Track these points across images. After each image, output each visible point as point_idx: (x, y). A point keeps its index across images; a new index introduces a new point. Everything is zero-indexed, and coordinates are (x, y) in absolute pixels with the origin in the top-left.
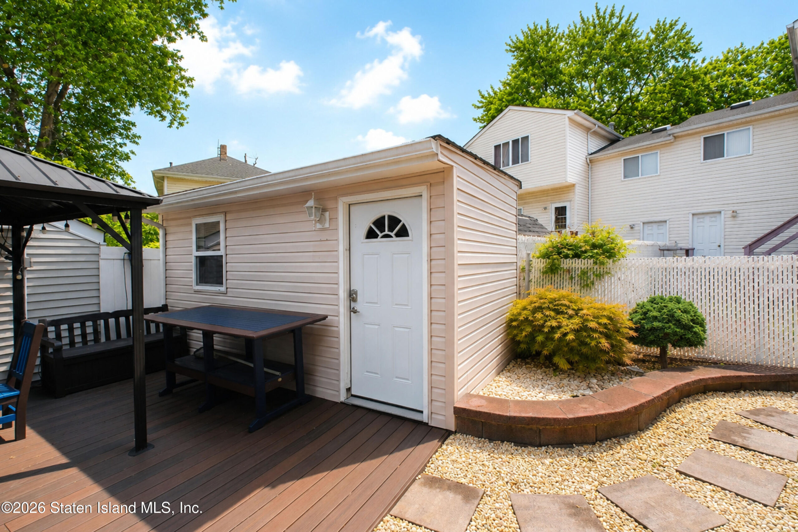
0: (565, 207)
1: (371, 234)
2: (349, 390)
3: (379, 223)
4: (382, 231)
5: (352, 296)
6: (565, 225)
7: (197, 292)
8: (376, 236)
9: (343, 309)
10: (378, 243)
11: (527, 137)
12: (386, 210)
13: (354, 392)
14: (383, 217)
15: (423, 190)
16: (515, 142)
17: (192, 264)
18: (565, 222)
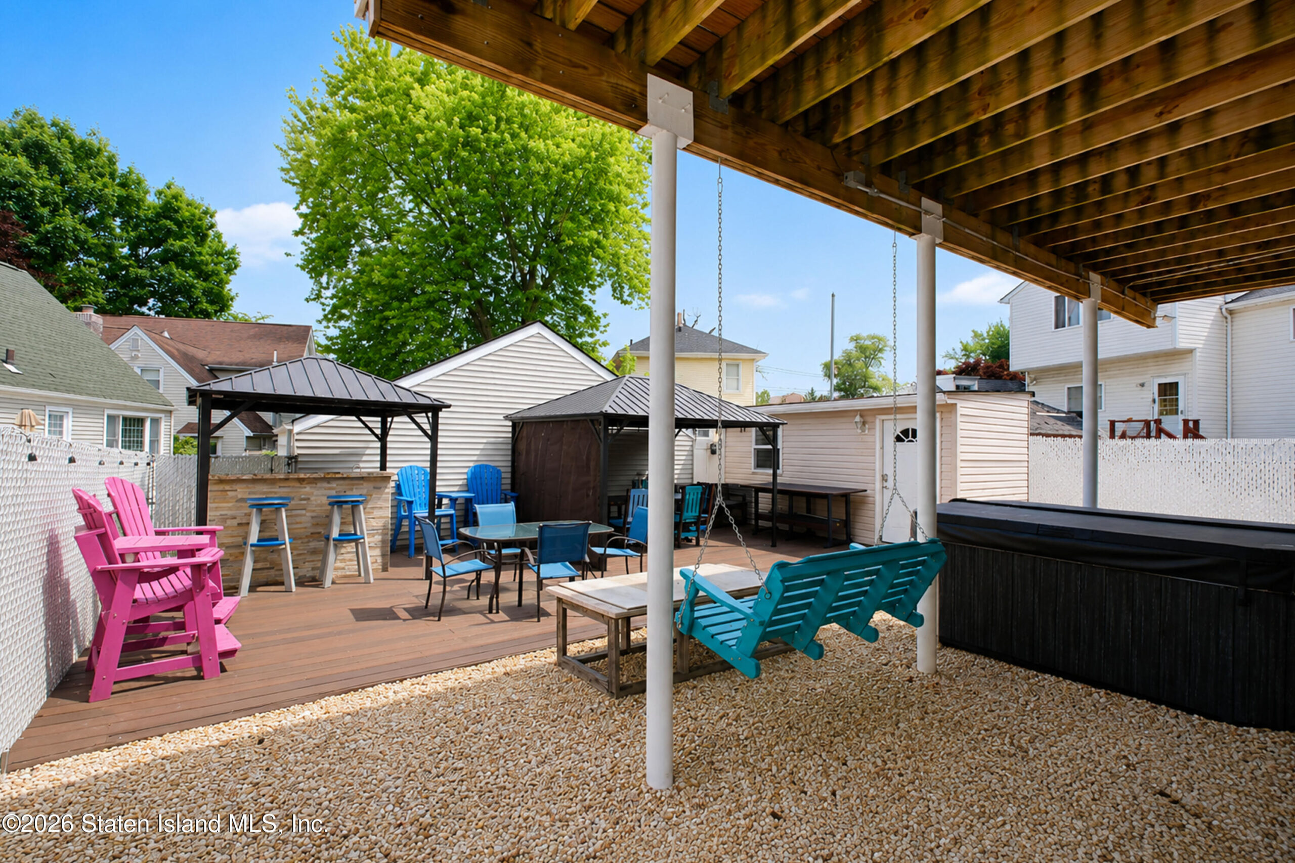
0: (1177, 384)
1: (899, 439)
2: (881, 538)
3: (905, 432)
4: (907, 437)
5: (884, 478)
6: (1177, 409)
7: (755, 473)
8: (903, 441)
9: (878, 486)
12: (911, 425)
13: (884, 540)
14: (908, 430)
17: (753, 455)
18: (1177, 405)
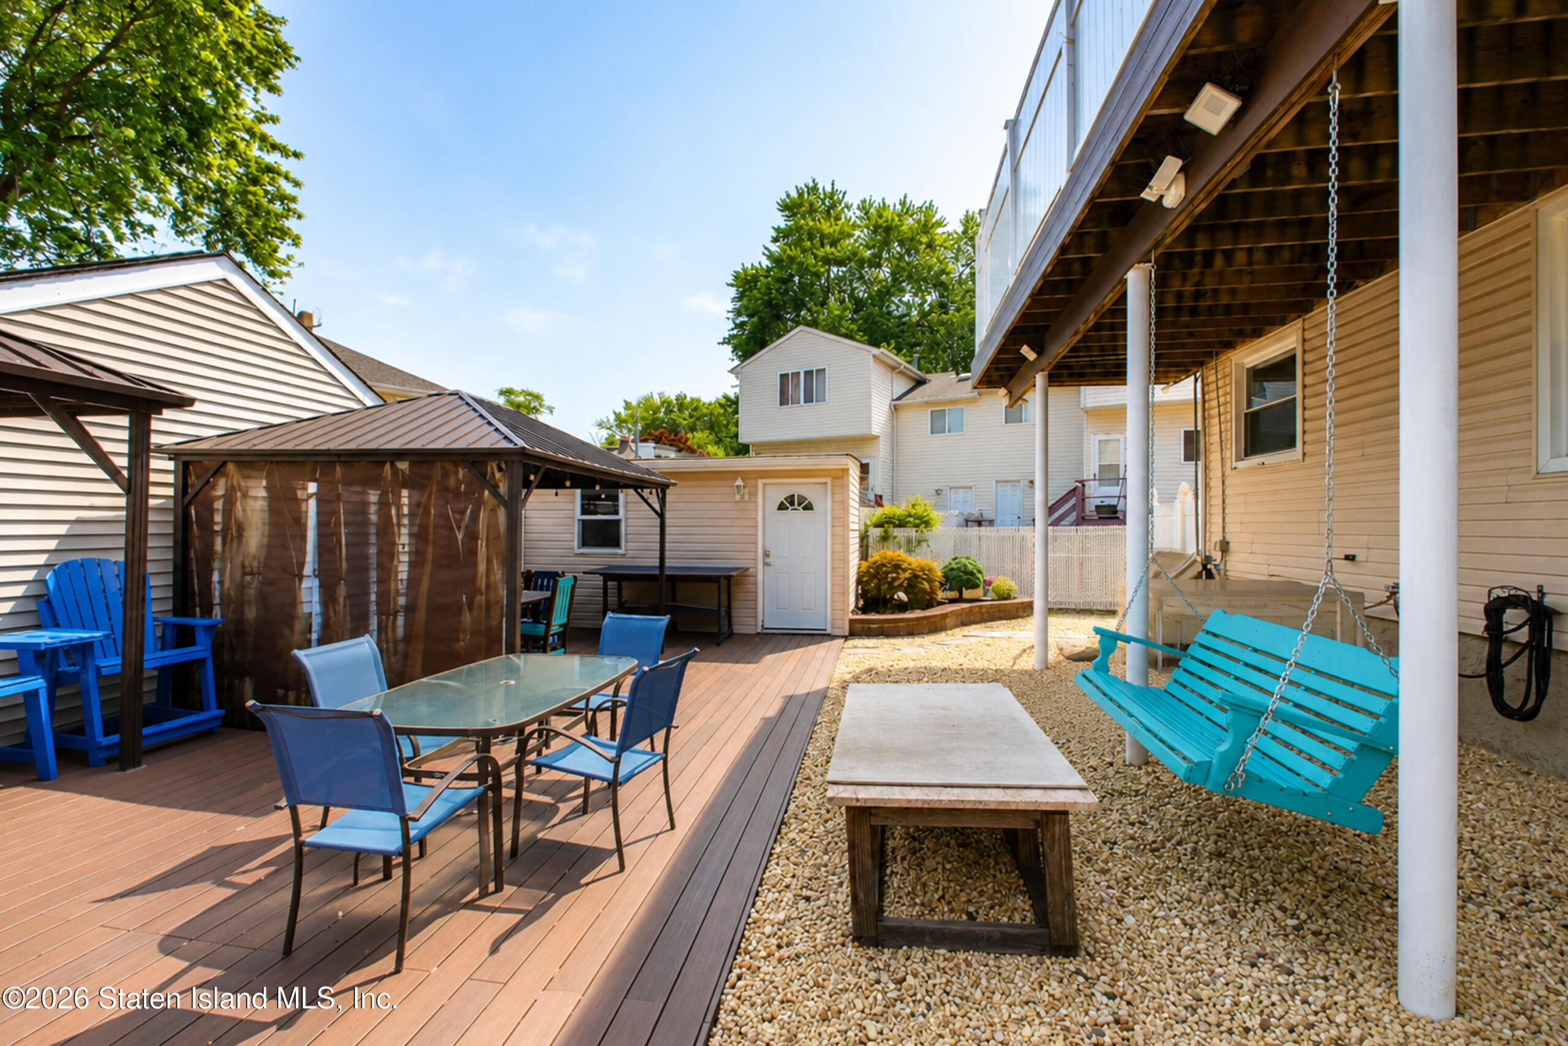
1: (782, 507)
3: (791, 499)
4: (792, 505)
5: (766, 554)
7: (582, 554)
8: (787, 508)
9: (759, 564)
10: (789, 514)
11: (824, 370)
12: (797, 491)
13: (766, 626)
14: (794, 496)
15: (828, 480)
16: (809, 374)
17: (576, 529)
